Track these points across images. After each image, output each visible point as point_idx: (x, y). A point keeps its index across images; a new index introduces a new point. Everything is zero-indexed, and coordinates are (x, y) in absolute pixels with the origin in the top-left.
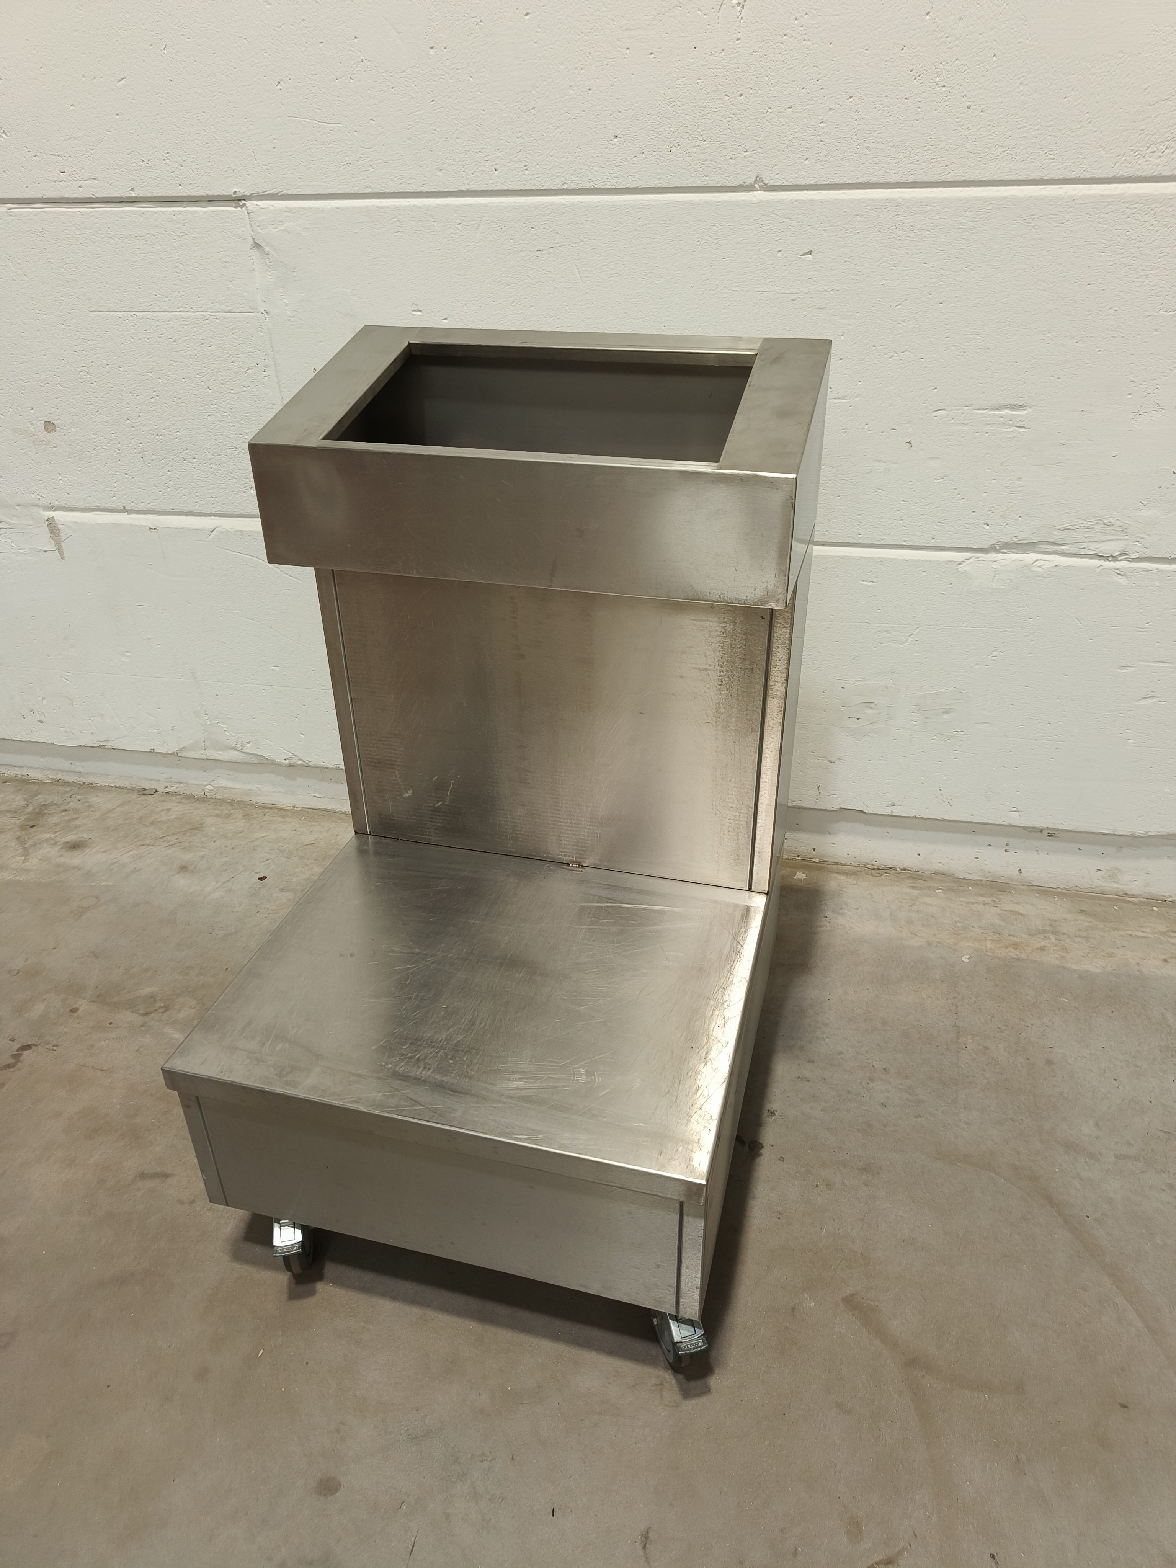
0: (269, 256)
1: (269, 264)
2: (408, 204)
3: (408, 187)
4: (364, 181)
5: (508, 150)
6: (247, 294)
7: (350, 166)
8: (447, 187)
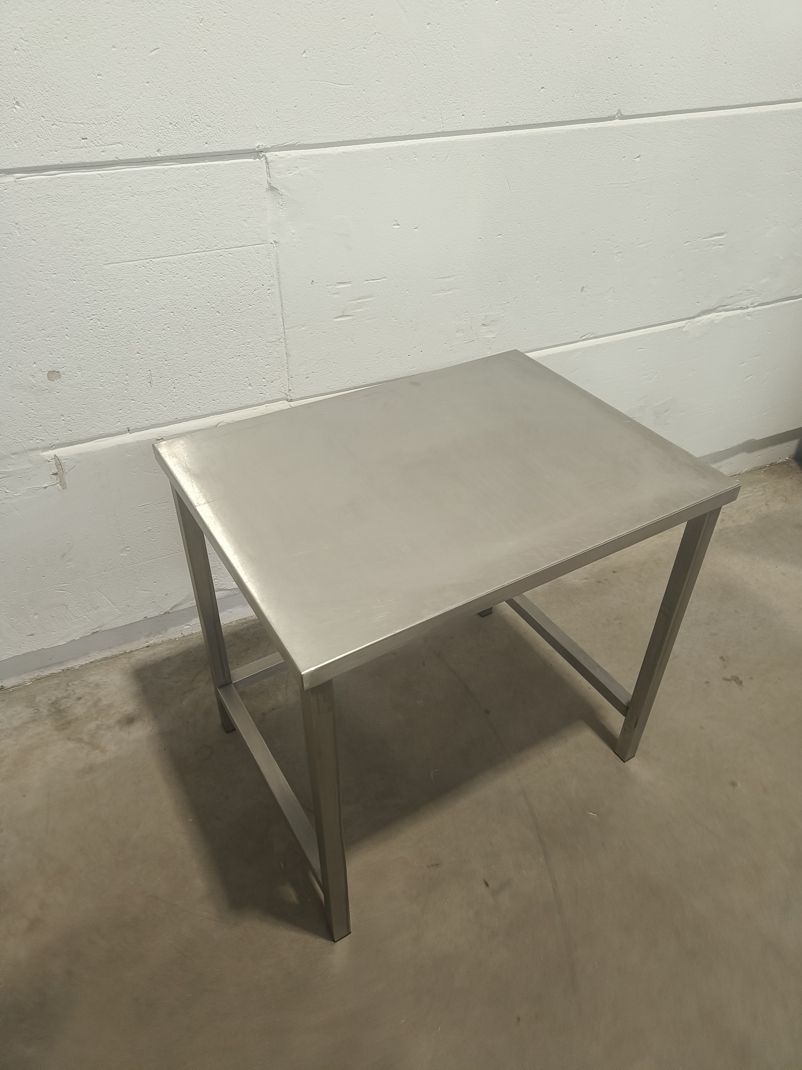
0: (283, 197)
1: (282, 203)
2: (398, 145)
3: (399, 132)
4: (366, 130)
5: (473, 101)
6: (259, 230)
7: (357, 118)
8: (428, 131)
